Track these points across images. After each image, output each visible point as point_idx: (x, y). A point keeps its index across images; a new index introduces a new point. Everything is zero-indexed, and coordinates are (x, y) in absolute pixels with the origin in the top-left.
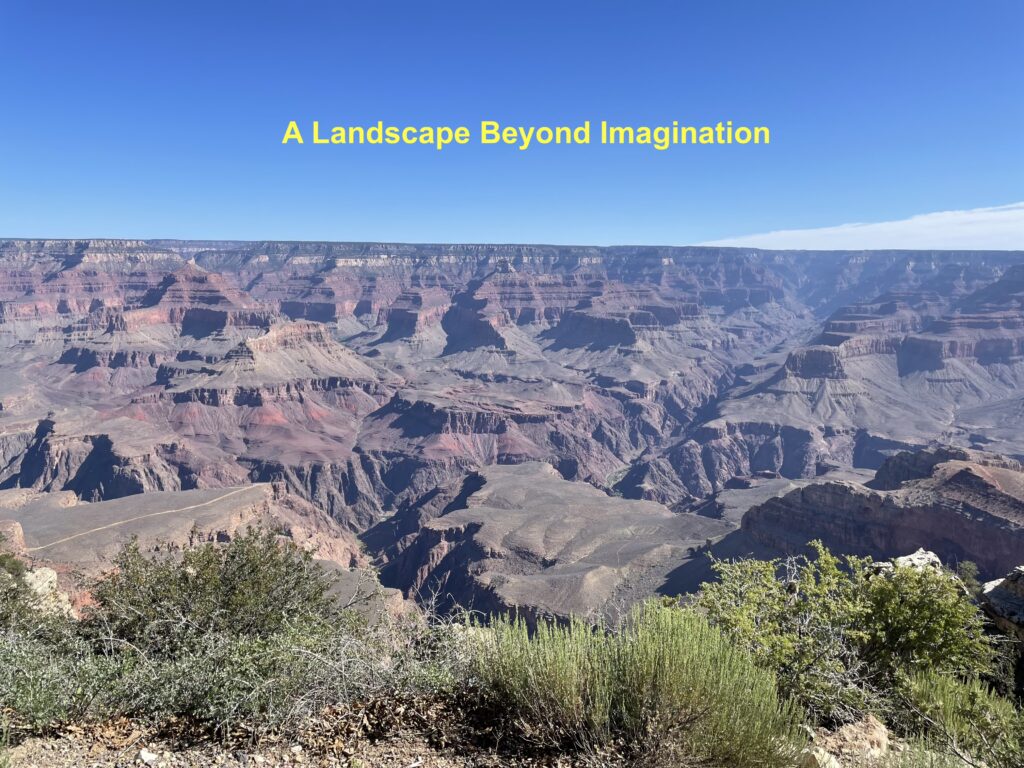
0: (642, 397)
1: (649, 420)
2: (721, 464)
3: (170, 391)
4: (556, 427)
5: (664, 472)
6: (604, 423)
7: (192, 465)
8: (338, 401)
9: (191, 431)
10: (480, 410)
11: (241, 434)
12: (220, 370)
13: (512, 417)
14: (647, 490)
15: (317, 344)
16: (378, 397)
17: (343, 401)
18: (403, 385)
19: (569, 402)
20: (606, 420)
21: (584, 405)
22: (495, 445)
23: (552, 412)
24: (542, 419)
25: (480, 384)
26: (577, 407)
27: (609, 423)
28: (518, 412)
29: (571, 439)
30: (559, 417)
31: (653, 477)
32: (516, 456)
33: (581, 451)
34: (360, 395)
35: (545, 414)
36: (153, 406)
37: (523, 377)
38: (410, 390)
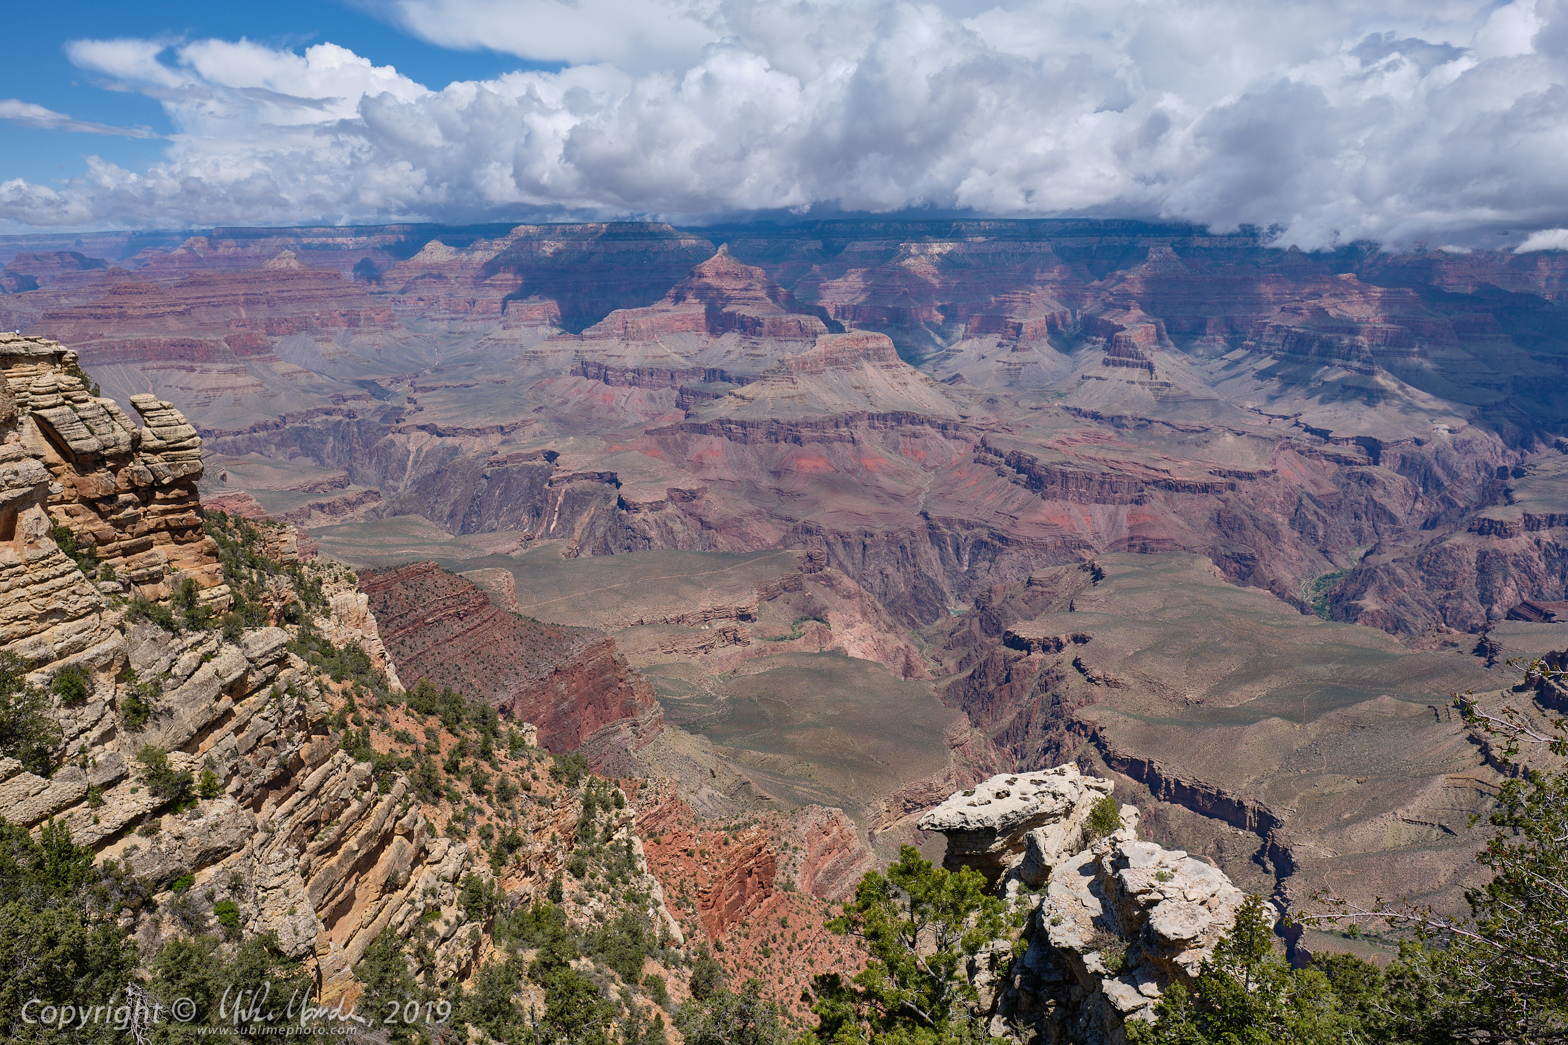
0: (1376, 463)
1: (1385, 501)
2: (1505, 579)
3: (691, 421)
4: (1225, 501)
5: (1401, 584)
6: (1306, 501)
7: (711, 518)
8: (901, 446)
9: (712, 474)
10: (1106, 470)
11: (773, 483)
12: (750, 396)
13: (1156, 483)
14: (1368, 609)
15: (878, 364)
16: (957, 442)
17: (909, 446)
18: (992, 426)
19: (1251, 466)
20: (1309, 496)
21: (1274, 471)
22: (1126, 524)
23: (1220, 479)
24: (1206, 489)
25: (1108, 431)
26: (1265, 474)
27: (1314, 501)
28: (1166, 476)
29: (1249, 523)
30: (1232, 487)
31: (1382, 591)
32: (1158, 541)
33: (1264, 543)
34: (934, 438)
35: (1208, 481)
36: (670, 438)
37: (1180, 422)
38: (1004, 435)
